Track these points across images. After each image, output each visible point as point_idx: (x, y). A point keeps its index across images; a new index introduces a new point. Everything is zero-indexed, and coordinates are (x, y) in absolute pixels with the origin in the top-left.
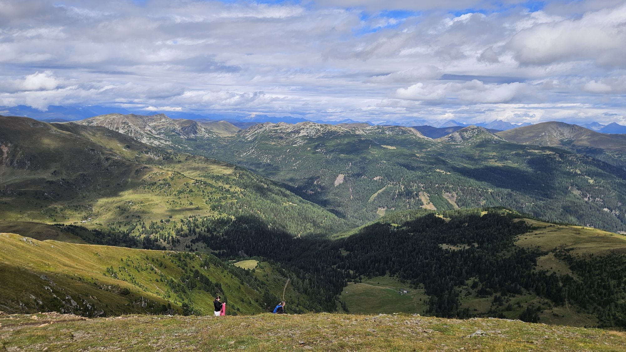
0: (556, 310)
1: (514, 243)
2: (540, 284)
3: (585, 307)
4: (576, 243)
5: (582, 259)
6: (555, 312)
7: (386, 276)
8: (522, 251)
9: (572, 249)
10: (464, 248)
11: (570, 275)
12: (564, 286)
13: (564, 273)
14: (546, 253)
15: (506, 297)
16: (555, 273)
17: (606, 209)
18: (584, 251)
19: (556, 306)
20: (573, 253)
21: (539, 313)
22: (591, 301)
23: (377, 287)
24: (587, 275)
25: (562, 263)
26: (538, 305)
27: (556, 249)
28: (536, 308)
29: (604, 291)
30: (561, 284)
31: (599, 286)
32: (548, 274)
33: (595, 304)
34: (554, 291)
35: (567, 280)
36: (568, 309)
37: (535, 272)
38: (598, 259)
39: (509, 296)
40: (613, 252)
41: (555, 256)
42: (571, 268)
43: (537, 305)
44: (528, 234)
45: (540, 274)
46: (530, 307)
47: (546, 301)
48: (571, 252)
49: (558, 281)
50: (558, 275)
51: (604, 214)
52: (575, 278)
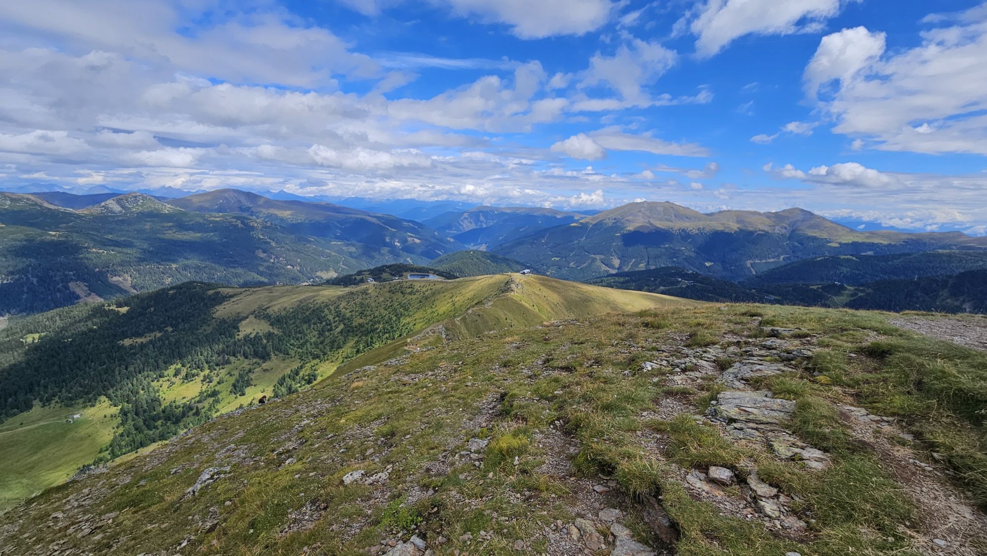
0: (265, 365)
1: (214, 316)
2: (246, 348)
3: (288, 354)
4: (271, 301)
5: (278, 314)
6: (264, 368)
7: (34, 409)
8: (224, 321)
9: (268, 308)
10: (155, 336)
11: (272, 330)
12: (268, 342)
13: (267, 331)
14: (247, 317)
15: (216, 372)
16: (258, 333)
17: (289, 267)
18: (279, 306)
19: (264, 362)
20: (269, 311)
21: (250, 374)
22: (292, 347)
23: (20, 429)
24: (285, 326)
25: (263, 322)
26: (249, 367)
27: (254, 311)
28: (246, 371)
29: (300, 336)
30: (265, 341)
31: (296, 333)
32: (252, 336)
33: (295, 349)
34: (261, 349)
35: (269, 336)
36: (275, 361)
37: (240, 337)
38: (291, 310)
39: (218, 369)
40: (301, 301)
41: (255, 317)
42: (272, 324)
43: (247, 368)
44: (226, 303)
45: (245, 339)
46: (241, 372)
47: (255, 360)
48: (268, 310)
49: (262, 339)
50: (261, 334)
51: (288, 270)
52: (276, 332)
